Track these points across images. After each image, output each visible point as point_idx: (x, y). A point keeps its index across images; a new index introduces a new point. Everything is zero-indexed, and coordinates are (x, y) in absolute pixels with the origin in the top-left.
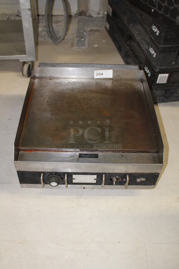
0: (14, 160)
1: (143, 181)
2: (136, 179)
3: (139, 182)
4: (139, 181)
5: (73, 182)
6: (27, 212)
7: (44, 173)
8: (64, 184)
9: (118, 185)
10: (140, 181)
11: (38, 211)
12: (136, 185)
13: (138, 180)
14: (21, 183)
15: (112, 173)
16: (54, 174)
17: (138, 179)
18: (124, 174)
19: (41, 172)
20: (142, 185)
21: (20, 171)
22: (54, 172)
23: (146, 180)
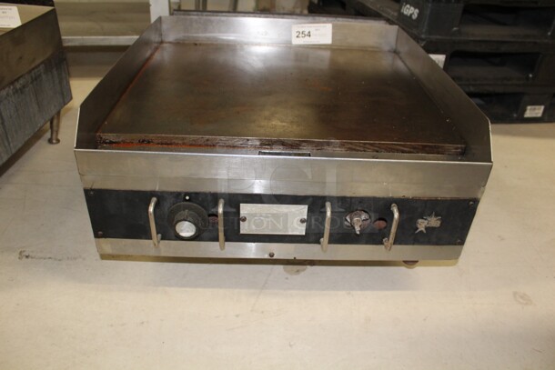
0: (76, 148)
1: (433, 228)
2: (416, 223)
3: (421, 231)
4: (423, 229)
5: (242, 231)
6: (112, 326)
7: (161, 197)
8: (217, 239)
9: (367, 243)
10: (426, 228)
11: (143, 323)
12: (413, 244)
13: (422, 225)
14: (96, 236)
15: (351, 198)
16: (187, 198)
17: (420, 221)
18: (383, 199)
19: (153, 194)
20: (429, 243)
21: (92, 190)
22: (187, 194)
23: (441, 224)
